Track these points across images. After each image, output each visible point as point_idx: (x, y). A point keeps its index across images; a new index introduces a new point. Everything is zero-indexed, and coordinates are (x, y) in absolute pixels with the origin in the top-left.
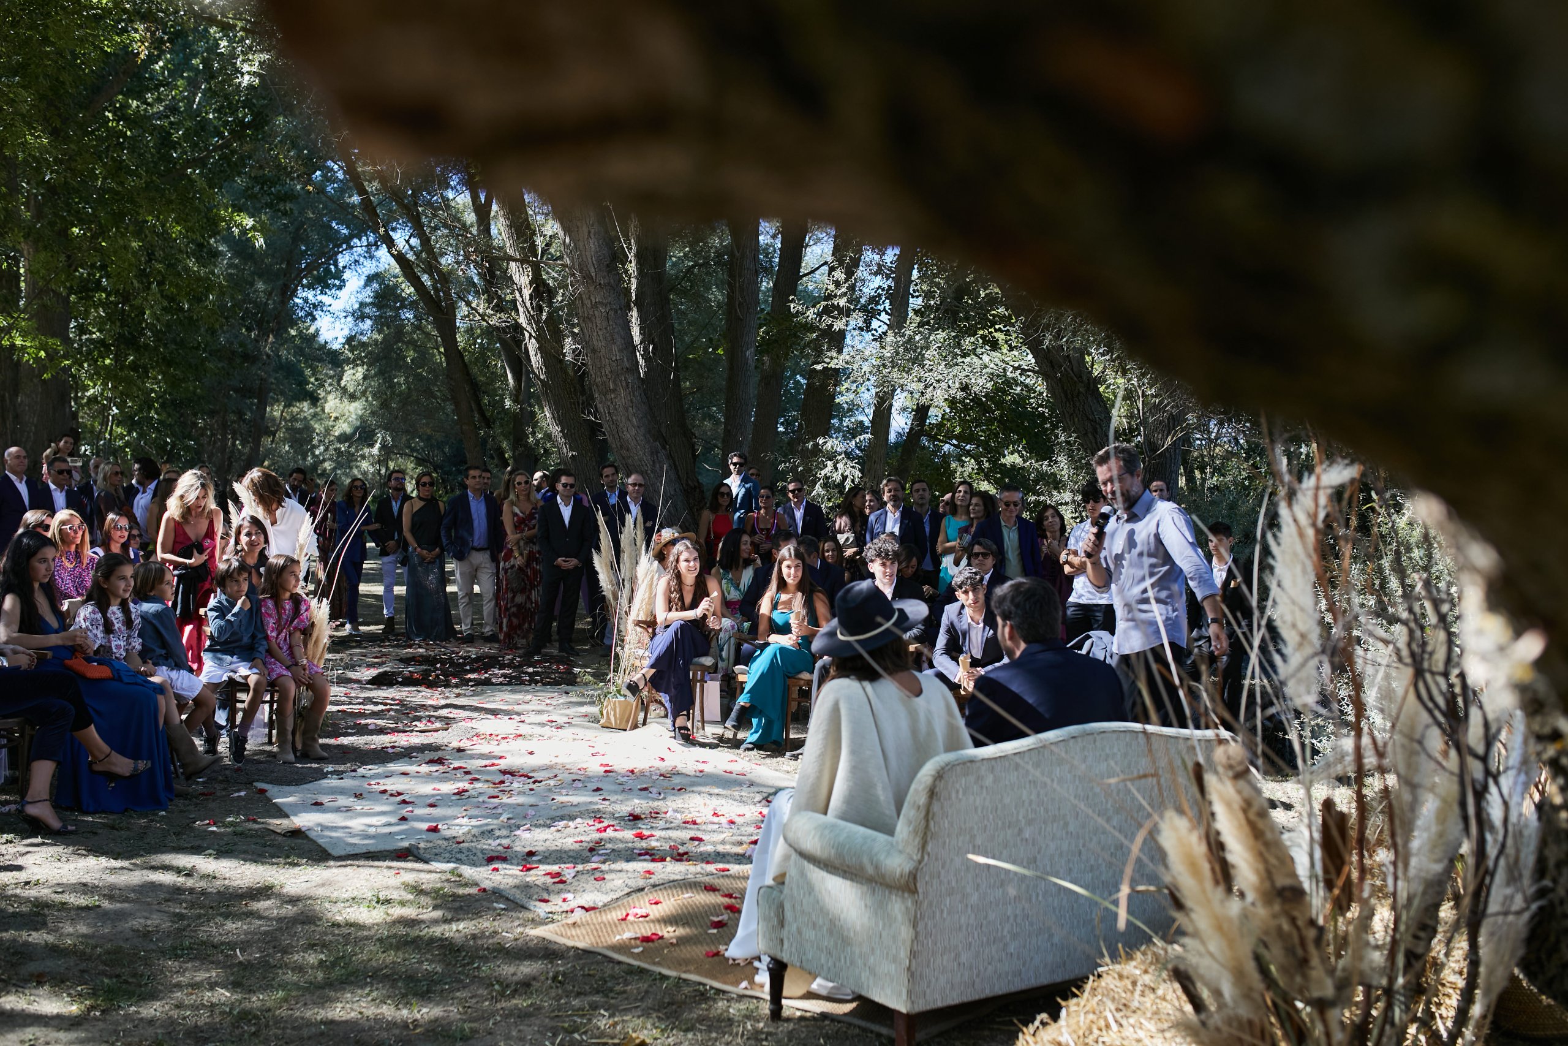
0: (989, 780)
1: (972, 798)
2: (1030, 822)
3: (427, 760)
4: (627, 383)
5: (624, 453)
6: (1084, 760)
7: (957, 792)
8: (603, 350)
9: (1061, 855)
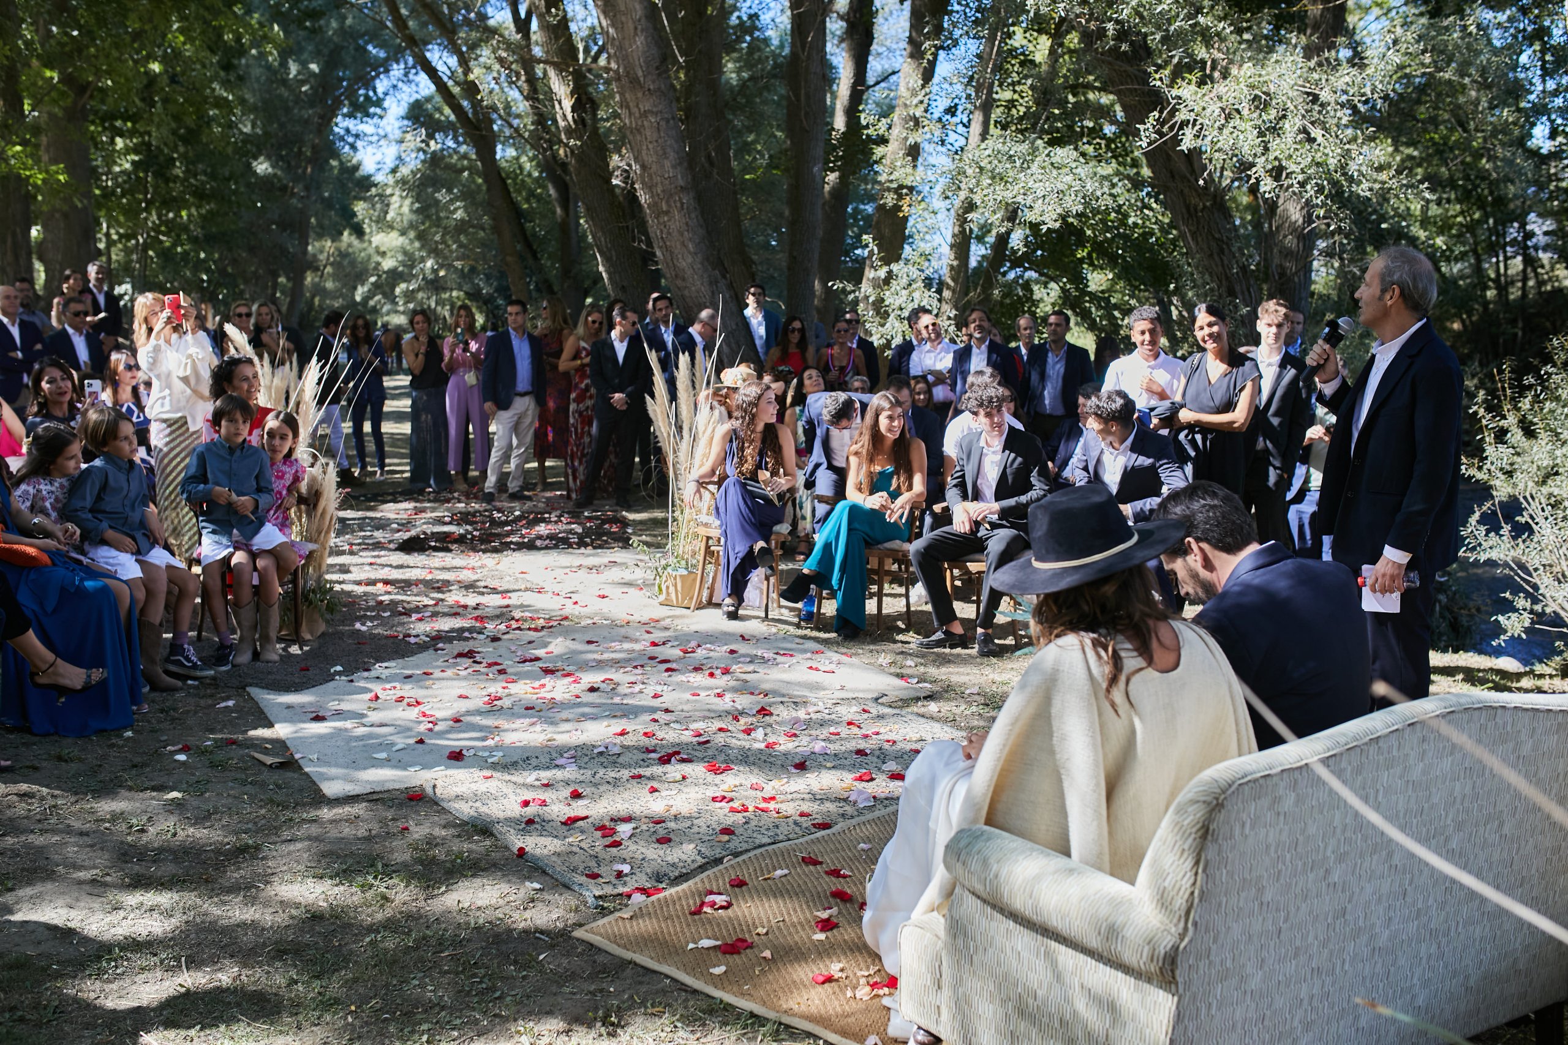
0: (1289, 802)
1: (1263, 831)
2: (1341, 858)
3: (455, 653)
4: (682, 204)
5: (679, 283)
6: (1423, 755)
7: (1243, 825)
8: (654, 167)
9: (1379, 900)
